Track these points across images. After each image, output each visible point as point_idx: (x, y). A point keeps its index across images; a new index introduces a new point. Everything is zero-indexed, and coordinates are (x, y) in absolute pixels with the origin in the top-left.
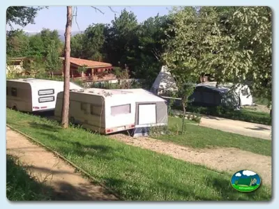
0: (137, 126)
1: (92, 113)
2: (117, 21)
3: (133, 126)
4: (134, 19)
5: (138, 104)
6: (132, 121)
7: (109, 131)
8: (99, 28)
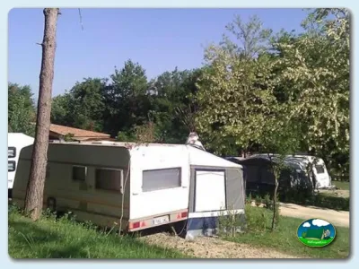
0: (191, 215)
1: (98, 186)
2: (118, 76)
3: (185, 214)
4: (142, 74)
5: (195, 169)
6: (183, 205)
7: (136, 225)
8: (93, 84)
